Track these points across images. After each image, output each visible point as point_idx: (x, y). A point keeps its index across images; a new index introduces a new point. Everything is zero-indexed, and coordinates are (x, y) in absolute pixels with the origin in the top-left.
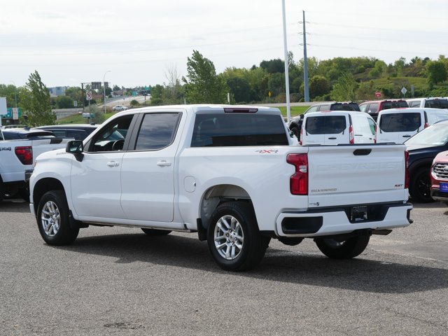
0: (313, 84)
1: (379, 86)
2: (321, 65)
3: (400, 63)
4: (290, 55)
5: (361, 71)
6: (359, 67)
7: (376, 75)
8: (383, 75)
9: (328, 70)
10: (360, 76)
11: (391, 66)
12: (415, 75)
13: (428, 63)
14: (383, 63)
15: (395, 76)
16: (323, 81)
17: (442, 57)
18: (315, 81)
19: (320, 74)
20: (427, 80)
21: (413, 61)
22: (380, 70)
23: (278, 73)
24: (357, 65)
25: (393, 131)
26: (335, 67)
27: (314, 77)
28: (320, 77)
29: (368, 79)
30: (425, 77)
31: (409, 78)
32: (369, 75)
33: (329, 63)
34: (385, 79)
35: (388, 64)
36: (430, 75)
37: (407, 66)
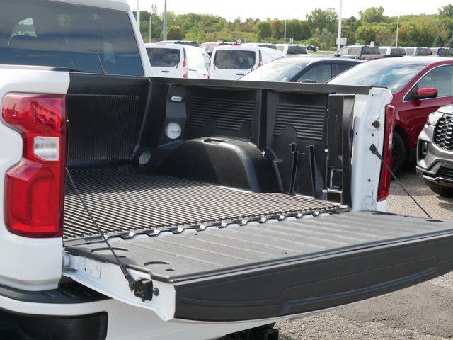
0: (170, 32)
1: (221, 38)
2: (178, 19)
3: (237, 21)
4: (155, 8)
5: (208, 25)
6: (206, 22)
7: (219, 29)
8: (225, 29)
9: (183, 22)
10: (207, 28)
11: (230, 23)
12: (248, 31)
13: (258, 23)
14: (225, 20)
15: (233, 30)
16: (179, 29)
17: (269, 19)
18: (172, 29)
19: (176, 24)
20: (257, 35)
21: (248, 21)
22: (223, 25)
23: (145, 21)
24: (205, 20)
25: (227, 68)
26: (189, 20)
27: (172, 27)
28: (177, 27)
29: (213, 32)
30: (255, 33)
31: (243, 33)
32: (214, 28)
33: (185, 17)
34: (226, 32)
35: (228, 21)
36: (259, 32)
37: (242, 24)
